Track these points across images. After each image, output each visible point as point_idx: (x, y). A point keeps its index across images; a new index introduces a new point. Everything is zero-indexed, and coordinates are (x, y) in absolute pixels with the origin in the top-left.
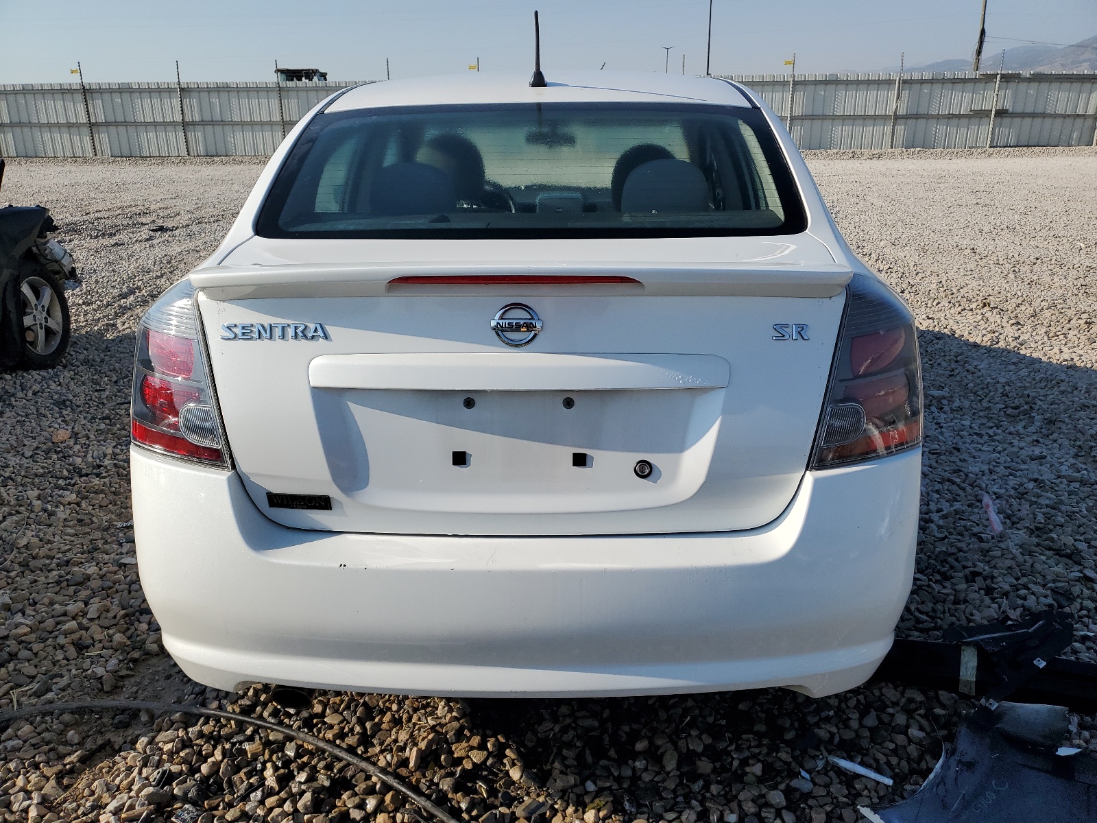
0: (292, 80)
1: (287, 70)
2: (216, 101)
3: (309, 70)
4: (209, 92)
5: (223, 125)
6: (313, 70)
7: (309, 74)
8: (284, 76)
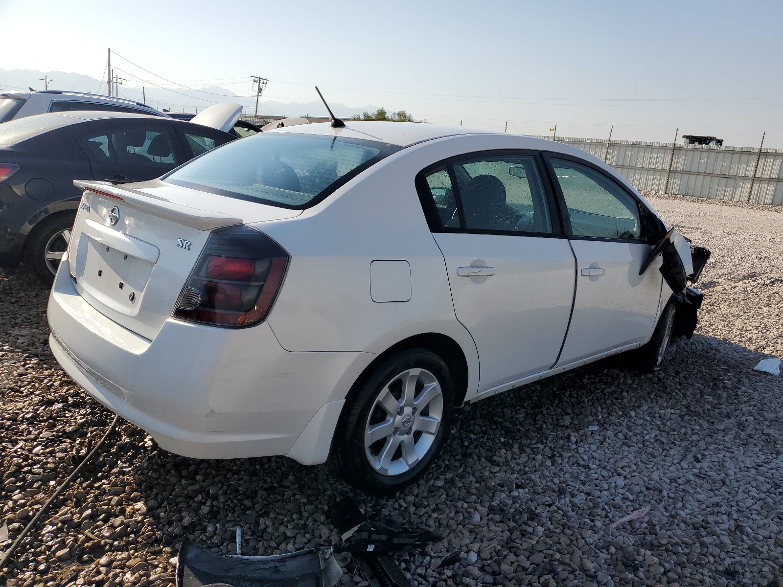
0: (693, 143)
1: (692, 136)
2: (629, 153)
3: (708, 137)
4: (626, 147)
5: (629, 169)
6: (710, 137)
7: (706, 140)
8: (688, 140)
